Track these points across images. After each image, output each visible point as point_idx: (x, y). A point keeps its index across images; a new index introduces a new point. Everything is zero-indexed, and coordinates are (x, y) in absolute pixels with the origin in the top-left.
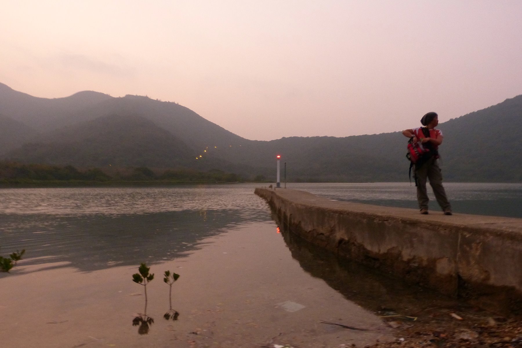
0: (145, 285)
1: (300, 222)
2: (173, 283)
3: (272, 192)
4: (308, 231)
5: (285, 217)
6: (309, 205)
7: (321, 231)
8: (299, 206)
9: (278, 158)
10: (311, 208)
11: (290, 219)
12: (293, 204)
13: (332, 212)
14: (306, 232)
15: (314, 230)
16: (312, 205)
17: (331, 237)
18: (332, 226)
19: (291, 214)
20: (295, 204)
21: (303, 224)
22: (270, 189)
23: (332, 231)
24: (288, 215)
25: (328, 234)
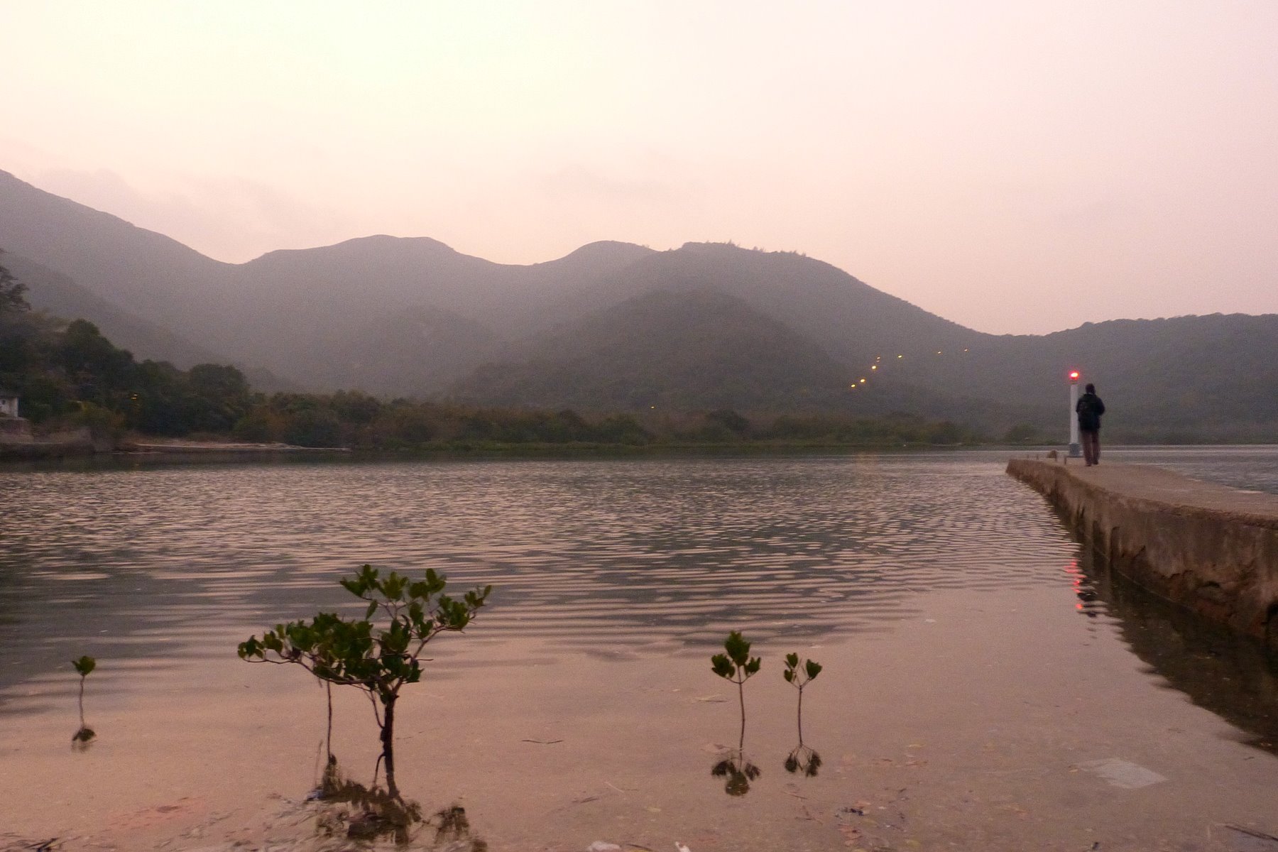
0: (740, 683)
1: (1143, 549)
2: (805, 684)
3: (1058, 470)
4: (1169, 576)
5: (1098, 535)
6: (1172, 504)
7: (1210, 574)
8: (1141, 506)
9: (1073, 378)
10: (1176, 511)
11: (1114, 539)
12: (1123, 501)
13: (1246, 524)
14: (1163, 577)
15: (1186, 571)
16: (1182, 504)
17: (1242, 592)
18: (1246, 563)
19: (1114, 529)
20: (1128, 502)
21: (1151, 556)
22: (1051, 461)
23: (1247, 576)
24: (1107, 529)
25: (1232, 584)
